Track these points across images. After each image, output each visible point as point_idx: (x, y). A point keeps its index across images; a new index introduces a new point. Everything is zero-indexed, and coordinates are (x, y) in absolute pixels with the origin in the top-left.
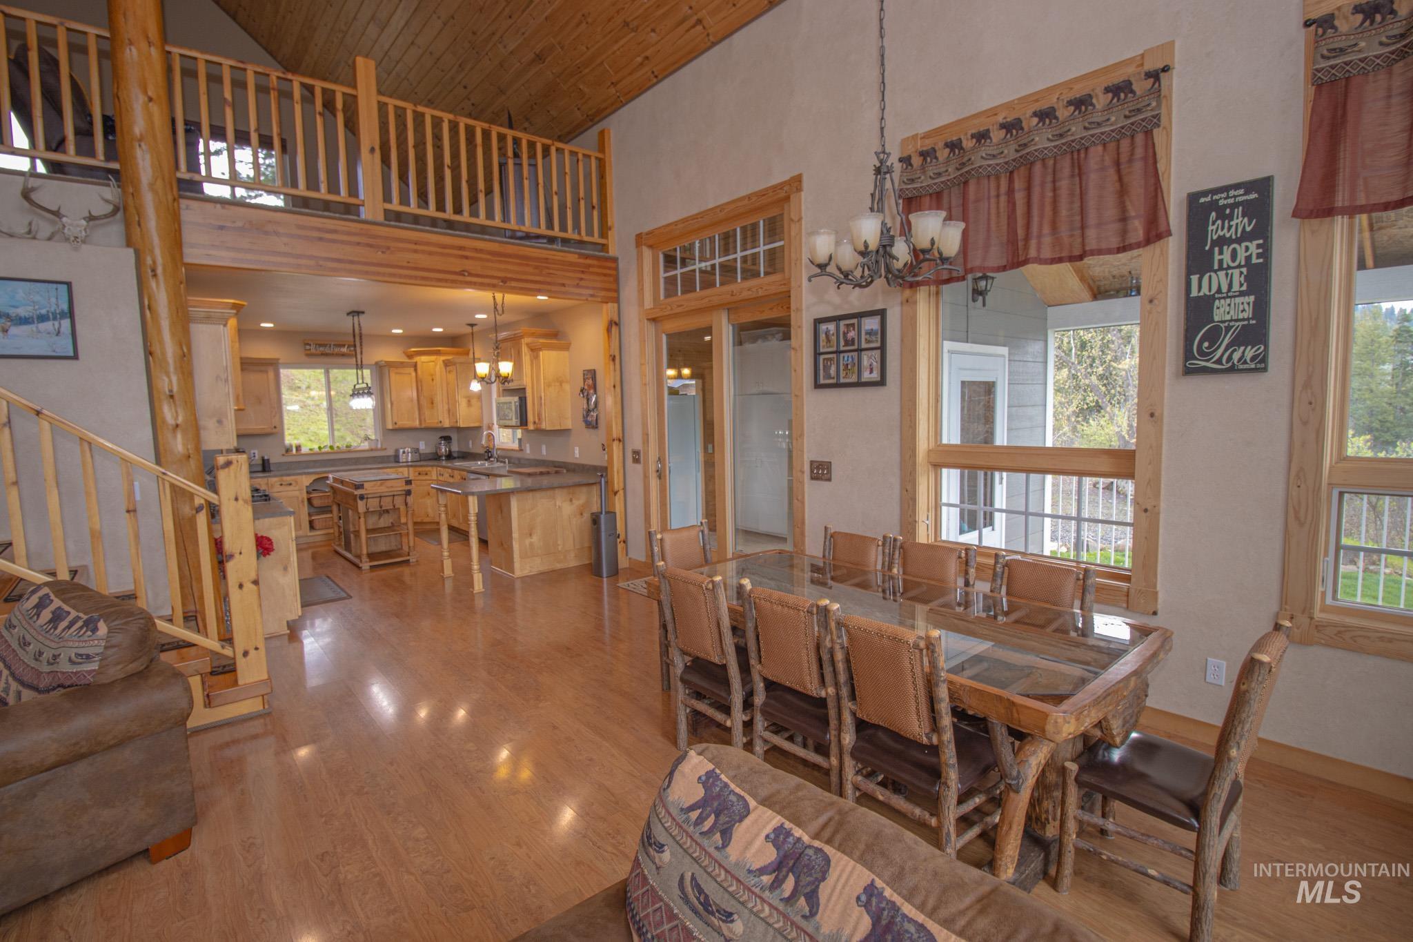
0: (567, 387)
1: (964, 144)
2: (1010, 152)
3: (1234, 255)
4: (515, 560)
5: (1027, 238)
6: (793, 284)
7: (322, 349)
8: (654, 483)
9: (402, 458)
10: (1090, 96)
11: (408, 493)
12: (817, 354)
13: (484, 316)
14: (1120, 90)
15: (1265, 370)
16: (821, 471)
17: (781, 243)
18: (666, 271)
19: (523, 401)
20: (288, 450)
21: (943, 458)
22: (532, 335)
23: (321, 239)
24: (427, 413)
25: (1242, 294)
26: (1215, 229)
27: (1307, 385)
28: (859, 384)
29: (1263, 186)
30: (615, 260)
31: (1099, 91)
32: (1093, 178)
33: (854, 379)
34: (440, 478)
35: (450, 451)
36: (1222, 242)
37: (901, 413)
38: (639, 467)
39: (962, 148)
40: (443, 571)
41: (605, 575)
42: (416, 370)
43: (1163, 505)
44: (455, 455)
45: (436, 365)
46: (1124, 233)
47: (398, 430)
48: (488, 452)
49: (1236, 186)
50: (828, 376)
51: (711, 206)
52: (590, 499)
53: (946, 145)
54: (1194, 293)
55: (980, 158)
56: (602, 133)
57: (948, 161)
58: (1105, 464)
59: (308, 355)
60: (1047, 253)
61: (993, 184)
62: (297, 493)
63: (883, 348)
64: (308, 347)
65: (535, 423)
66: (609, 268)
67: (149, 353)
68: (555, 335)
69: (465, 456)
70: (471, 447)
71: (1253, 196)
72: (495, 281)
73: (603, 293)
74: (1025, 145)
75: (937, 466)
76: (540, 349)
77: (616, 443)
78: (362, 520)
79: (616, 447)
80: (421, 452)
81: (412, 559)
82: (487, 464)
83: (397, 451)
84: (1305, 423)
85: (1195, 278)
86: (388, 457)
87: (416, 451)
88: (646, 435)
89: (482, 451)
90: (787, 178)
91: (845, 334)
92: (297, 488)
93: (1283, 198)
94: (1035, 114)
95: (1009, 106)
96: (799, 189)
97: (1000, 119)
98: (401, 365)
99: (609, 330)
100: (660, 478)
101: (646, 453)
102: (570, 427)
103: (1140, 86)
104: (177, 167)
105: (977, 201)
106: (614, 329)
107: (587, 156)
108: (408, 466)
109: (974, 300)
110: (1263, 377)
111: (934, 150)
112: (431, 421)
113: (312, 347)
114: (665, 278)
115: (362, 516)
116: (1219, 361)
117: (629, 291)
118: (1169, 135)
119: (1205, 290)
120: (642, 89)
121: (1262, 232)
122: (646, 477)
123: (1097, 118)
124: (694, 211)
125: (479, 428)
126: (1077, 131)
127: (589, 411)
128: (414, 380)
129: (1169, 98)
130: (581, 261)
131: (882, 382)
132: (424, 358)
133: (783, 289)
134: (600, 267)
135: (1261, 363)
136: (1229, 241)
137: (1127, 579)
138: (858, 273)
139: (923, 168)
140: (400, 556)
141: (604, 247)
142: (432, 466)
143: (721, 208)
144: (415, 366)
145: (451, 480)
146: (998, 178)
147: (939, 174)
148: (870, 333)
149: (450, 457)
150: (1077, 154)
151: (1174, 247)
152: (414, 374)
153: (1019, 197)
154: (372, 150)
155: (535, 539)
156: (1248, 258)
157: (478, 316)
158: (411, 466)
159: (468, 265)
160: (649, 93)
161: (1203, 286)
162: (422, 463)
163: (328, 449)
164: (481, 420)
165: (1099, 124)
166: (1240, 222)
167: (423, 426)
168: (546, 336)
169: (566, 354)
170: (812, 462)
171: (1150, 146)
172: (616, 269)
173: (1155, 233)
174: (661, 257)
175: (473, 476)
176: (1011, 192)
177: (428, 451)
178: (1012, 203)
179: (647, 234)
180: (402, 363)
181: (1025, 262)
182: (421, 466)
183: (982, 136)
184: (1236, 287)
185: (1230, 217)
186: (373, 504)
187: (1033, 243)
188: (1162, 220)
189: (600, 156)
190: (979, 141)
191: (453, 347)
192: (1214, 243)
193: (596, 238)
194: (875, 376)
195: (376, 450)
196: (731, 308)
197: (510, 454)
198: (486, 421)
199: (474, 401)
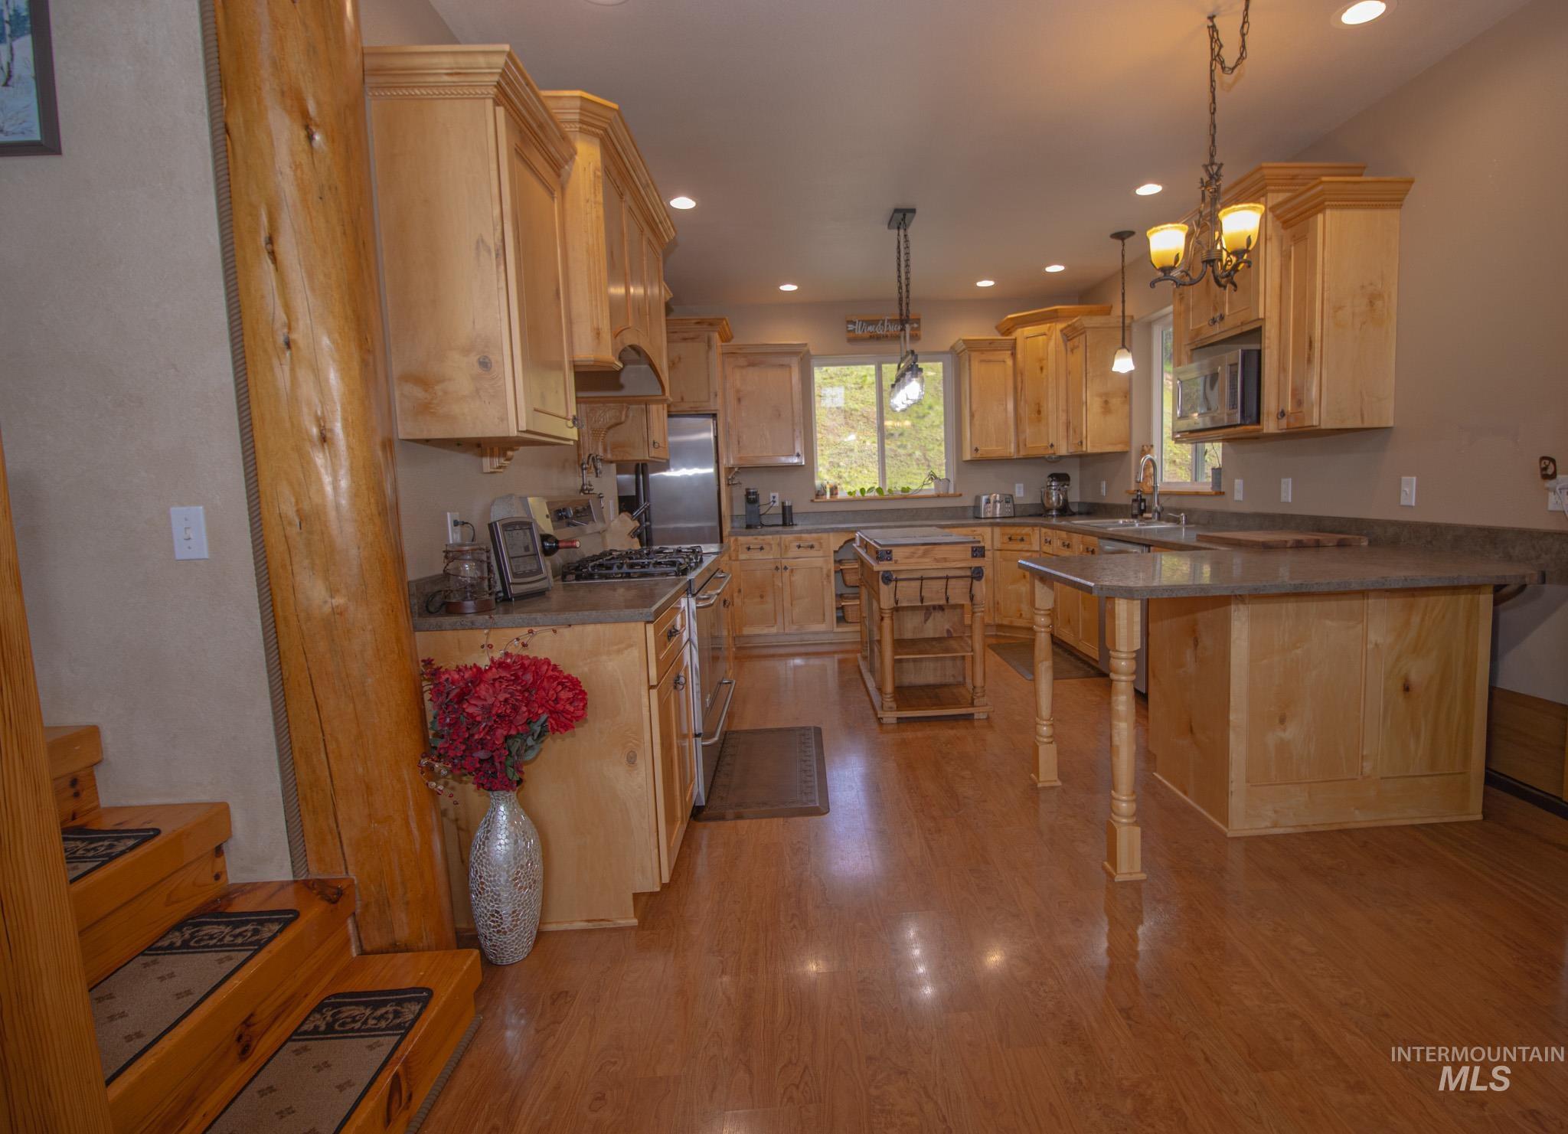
4: (1233, 787)
7: (870, 328)
9: (986, 511)
11: (977, 574)
19: (1253, 363)
20: (820, 494)
24: (1028, 431)
34: (1047, 548)
35: (1066, 501)
40: (1035, 769)
42: (1014, 355)
44: (1075, 509)
45: (1049, 339)
47: (981, 462)
48: (1139, 500)
59: (851, 340)
62: (819, 562)
64: (851, 327)
65: (1283, 414)
69: (1093, 510)
70: (1107, 493)
76: (1318, 208)
78: (887, 622)
80: (1016, 502)
81: (980, 714)
82: (1137, 525)
83: (978, 499)
86: (964, 508)
87: (1008, 499)
89: (1126, 500)
92: (821, 553)
98: (988, 346)
102: (1391, 424)
108: (992, 525)
112: (1036, 444)
113: (858, 326)
115: (887, 615)
125: (1122, 455)
128: (1010, 372)
132: (1029, 330)
140: (957, 703)
142: (1034, 525)
144: (1013, 348)
145: (1066, 553)
149: (1064, 511)
152: (1010, 362)
155: (1295, 732)
158: (998, 525)
162: (1017, 520)
163: (874, 494)
164: (1130, 438)
167: (1022, 453)
169: (1391, 216)
175: (1109, 546)
177: (1029, 501)
180: (992, 342)
182: (1014, 525)
186: (908, 593)
191: (1080, 304)
195: (946, 496)
197: (1188, 504)
198: (1137, 442)
199: (1116, 402)
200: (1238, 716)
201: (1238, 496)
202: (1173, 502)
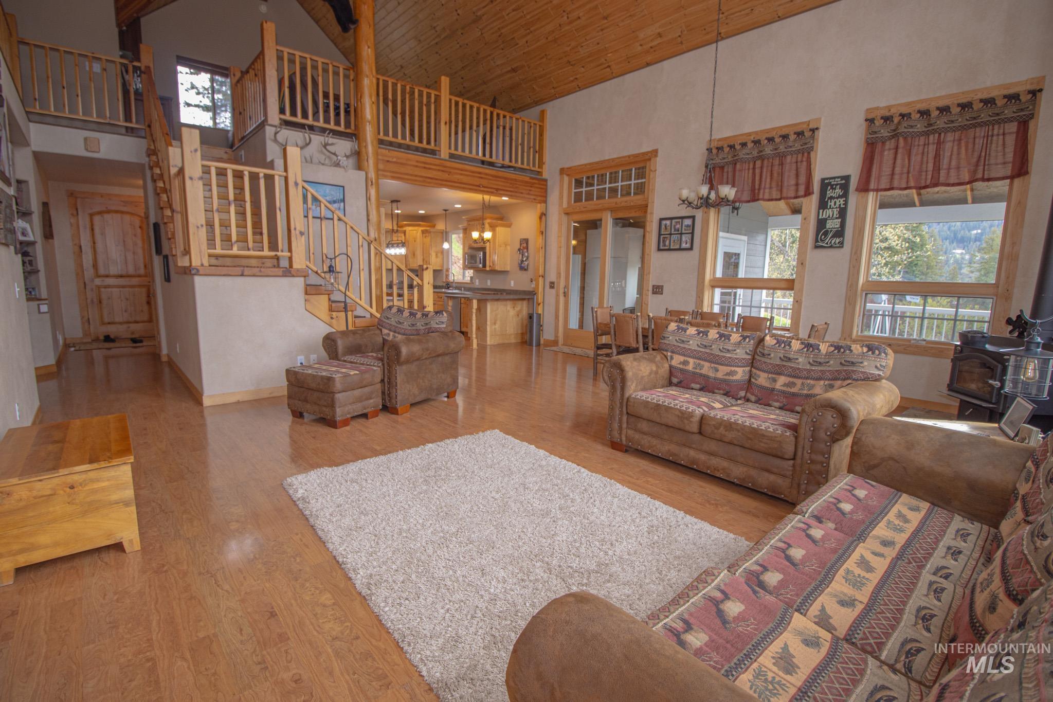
0: (509, 248)
1: (736, 147)
2: (755, 153)
3: (835, 203)
4: (488, 336)
5: (759, 189)
6: (650, 201)
8: (562, 299)
10: (788, 135)
12: (660, 235)
13: (460, 206)
14: (800, 134)
15: (842, 247)
16: (658, 290)
17: (643, 180)
18: (575, 189)
19: (484, 254)
21: (716, 283)
22: (492, 218)
23: (425, 168)
24: (411, 260)
25: (837, 218)
26: (829, 193)
27: (856, 253)
28: (680, 249)
29: (847, 178)
30: (546, 180)
31: (792, 133)
32: (787, 167)
33: (677, 247)
36: (831, 198)
37: (699, 263)
38: (553, 291)
39: (735, 148)
41: (534, 345)
42: (405, 235)
43: (803, 300)
45: (417, 232)
46: (797, 190)
48: (448, 283)
49: (838, 177)
50: (665, 245)
51: (607, 158)
52: (523, 308)
53: (728, 146)
54: (820, 217)
55: (742, 154)
56: (543, 113)
57: (728, 153)
58: (783, 285)
60: (767, 197)
61: (747, 165)
63: (692, 233)
65: (491, 266)
66: (543, 185)
67: (368, 220)
68: (502, 219)
71: (843, 182)
72: (492, 190)
73: (539, 198)
74: (761, 151)
75: (713, 287)
76: (497, 226)
77: (541, 278)
79: (541, 280)
84: (854, 267)
85: (821, 211)
88: (559, 274)
90: (650, 149)
91: (675, 226)
93: (853, 183)
94: (766, 139)
95: (756, 133)
96: (656, 156)
97: (752, 138)
99: (540, 218)
100: (565, 296)
101: (559, 283)
102: (509, 270)
103: (807, 134)
104: (379, 133)
105: (740, 171)
106: (543, 217)
107: (535, 124)
109: (733, 212)
110: (842, 250)
111: (723, 147)
114: (575, 193)
116: (827, 243)
117: (553, 197)
118: (816, 155)
119: (824, 216)
120: (569, 93)
121: (845, 195)
122: (558, 295)
123: (790, 144)
124: (597, 160)
125: (440, 271)
126: (782, 148)
127: (522, 261)
129: (817, 140)
130: (531, 181)
131: (691, 249)
132: (410, 228)
133: (644, 203)
134: (539, 184)
135: (841, 245)
136: (834, 198)
137: (788, 330)
138: (695, 203)
139: (717, 155)
141: (539, 173)
143: (613, 160)
144: (405, 232)
146: (749, 163)
147: (724, 158)
148: (688, 226)
150: (782, 156)
151: (815, 198)
152: (403, 237)
153: (758, 171)
154: (446, 123)
155: (497, 326)
156: (840, 205)
157: (456, 206)
159: (484, 182)
160: (574, 94)
161: (824, 214)
164: (443, 266)
165: (791, 147)
166: (838, 191)
168: (498, 219)
169: (509, 229)
170: (653, 286)
171: (809, 159)
172: (546, 185)
173: (808, 193)
174: (574, 181)
176: (754, 168)
178: (754, 174)
179: (568, 168)
181: (758, 200)
183: (744, 145)
184: (835, 216)
185: (835, 189)
187: (762, 191)
188: (811, 188)
189: (541, 124)
190: (742, 146)
191: (430, 222)
192: (829, 198)
193: (537, 169)
194: (688, 246)
196: (613, 210)
197: (462, 285)
198: (445, 267)
199: (439, 255)
200: (488, 323)
201: (477, 284)
202: (458, 285)
